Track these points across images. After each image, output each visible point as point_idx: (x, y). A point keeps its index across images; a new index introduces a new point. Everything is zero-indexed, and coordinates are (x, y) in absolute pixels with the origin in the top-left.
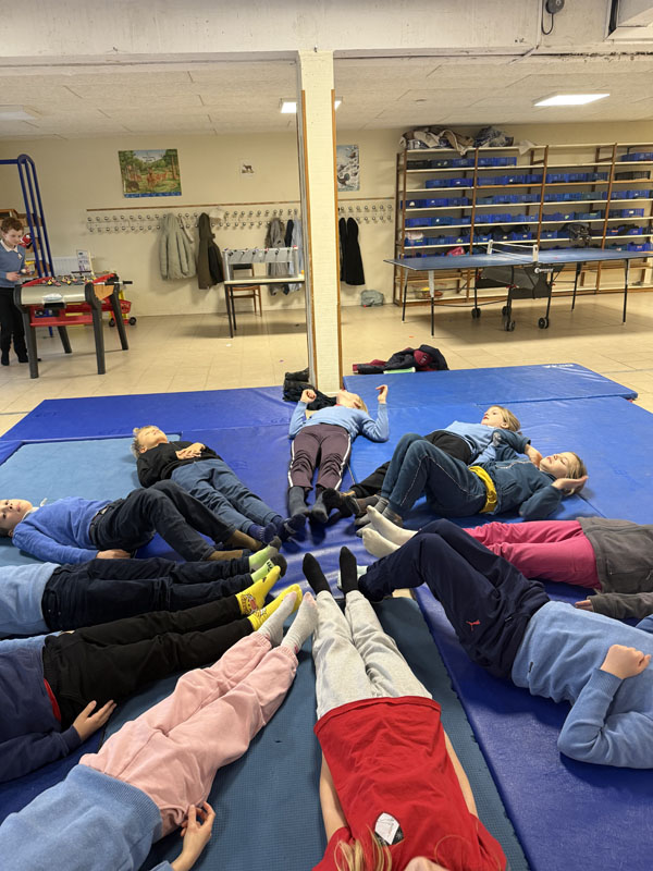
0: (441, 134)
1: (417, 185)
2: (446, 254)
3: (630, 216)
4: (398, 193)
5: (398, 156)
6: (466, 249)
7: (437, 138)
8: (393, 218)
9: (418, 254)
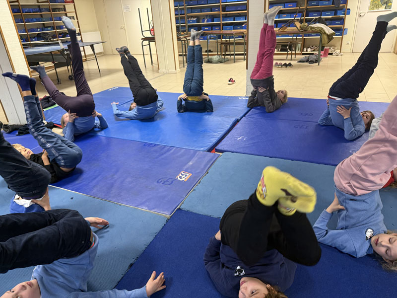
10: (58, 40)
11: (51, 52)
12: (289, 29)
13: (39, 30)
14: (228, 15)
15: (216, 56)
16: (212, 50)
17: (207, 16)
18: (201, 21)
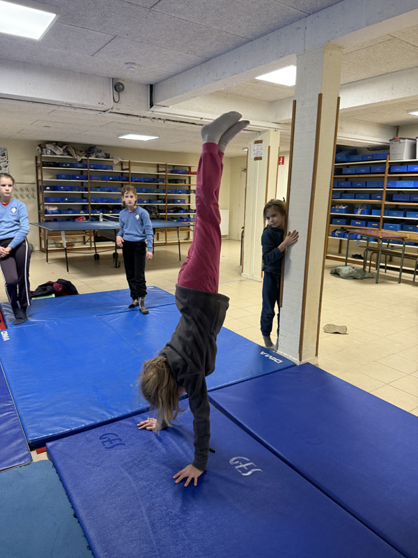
0: (64, 147)
1: (50, 177)
2: (74, 221)
3: (179, 203)
4: (38, 181)
5: (36, 158)
6: (87, 217)
7: (62, 150)
8: (36, 196)
9: (55, 220)
16: (363, 256)
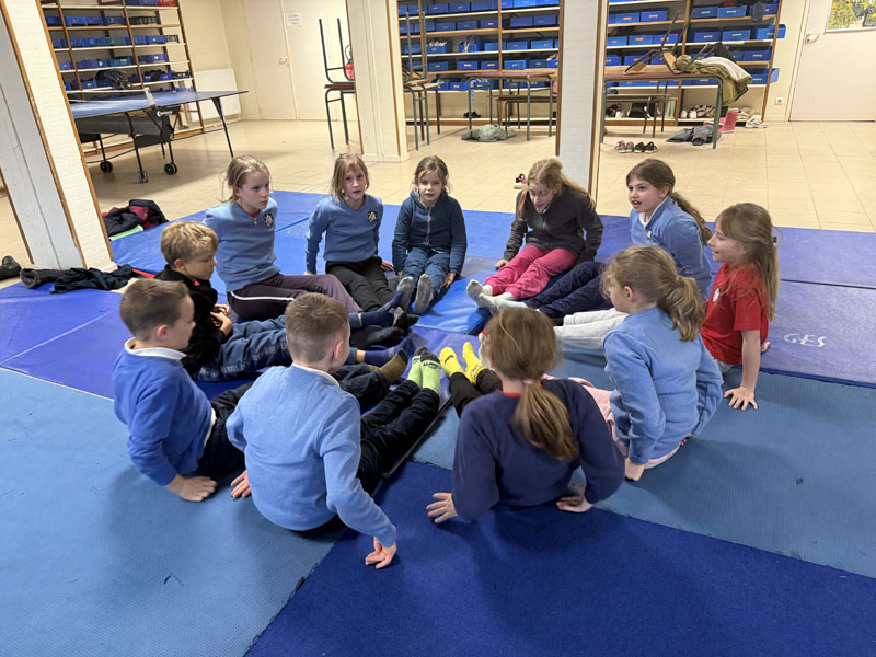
3: (158, 61)
10: (141, 87)
11: (126, 113)
12: (650, 68)
13: (101, 64)
14: (516, 37)
15: (489, 126)
16: (478, 113)
17: (469, 37)
18: (456, 47)
